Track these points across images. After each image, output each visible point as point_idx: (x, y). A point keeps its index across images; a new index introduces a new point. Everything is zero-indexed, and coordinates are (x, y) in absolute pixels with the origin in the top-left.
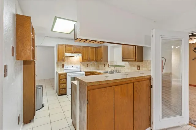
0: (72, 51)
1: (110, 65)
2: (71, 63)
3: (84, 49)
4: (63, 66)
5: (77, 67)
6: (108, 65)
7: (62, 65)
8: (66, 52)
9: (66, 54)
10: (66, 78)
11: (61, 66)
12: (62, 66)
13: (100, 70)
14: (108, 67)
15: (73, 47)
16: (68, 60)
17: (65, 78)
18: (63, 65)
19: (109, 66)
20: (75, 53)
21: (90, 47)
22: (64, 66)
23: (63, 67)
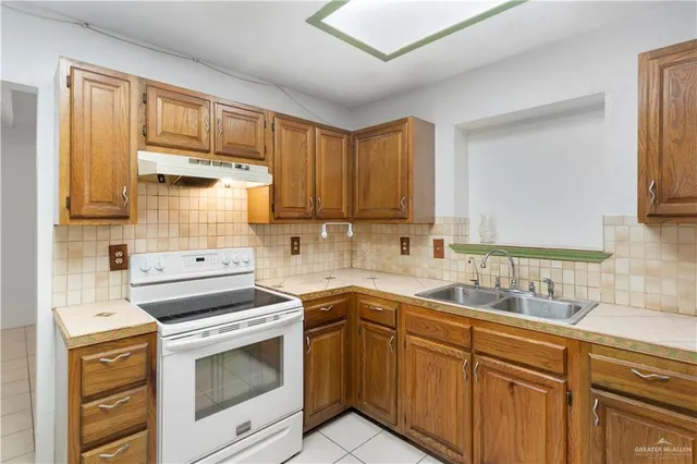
0: (198, 139)
1: (453, 247)
2: (185, 234)
3: (286, 135)
4: (119, 259)
5: (234, 257)
6: (439, 244)
7: (113, 250)
8: (148, 144)
9: (144, 156)
10: (150, 378)
11: (105, 262)
12: (112, 258)
13: (363, 269)
14: (439, 253)
15: (205, 112)
16: (164, 214)
17: (140, 372)
18: (122, 248)
19: (447, 251)
20: (225, 159)
21: (321, 127)
22: (125, 258)
23: (114, 267)
